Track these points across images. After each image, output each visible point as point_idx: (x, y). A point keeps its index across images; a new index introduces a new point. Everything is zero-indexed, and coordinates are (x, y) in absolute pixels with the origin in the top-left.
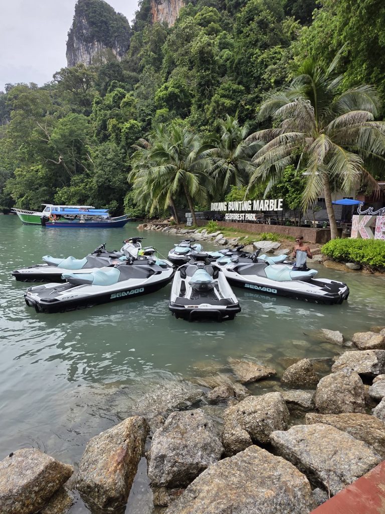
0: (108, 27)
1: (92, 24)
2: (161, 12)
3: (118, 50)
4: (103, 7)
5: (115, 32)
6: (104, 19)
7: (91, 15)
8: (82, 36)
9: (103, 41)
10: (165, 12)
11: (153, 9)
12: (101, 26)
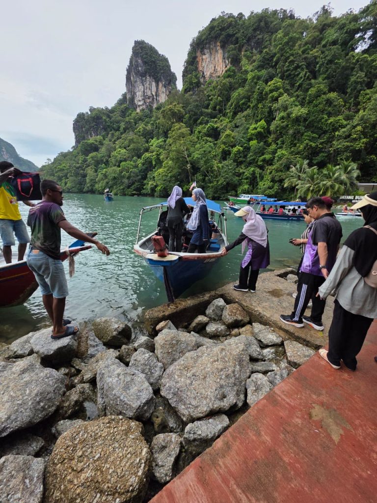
0: (156, 65)
1: (145, 63)
2: (204, 61)
3: (164, 83)
4: (152, 50)
5: (161, 69)
6: (153, 59)
7: (144, 56)
8: (138, 72)
9: (152, 76)
10: (207, 61)
11: (199, 57)
12: (151, 65)
